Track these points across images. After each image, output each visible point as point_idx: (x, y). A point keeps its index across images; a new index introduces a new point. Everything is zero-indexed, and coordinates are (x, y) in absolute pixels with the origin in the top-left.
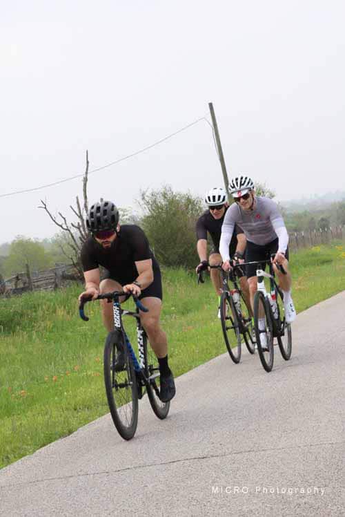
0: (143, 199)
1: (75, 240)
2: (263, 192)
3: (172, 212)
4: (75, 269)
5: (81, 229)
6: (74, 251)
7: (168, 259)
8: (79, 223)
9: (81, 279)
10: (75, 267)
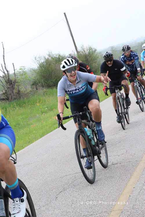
0: (36, 59)
1: (3, 83)
2: (92, 49)
3: (48, 64)
4: (4, 95)
5: (5, 78)
6: (3, 88)
7: (48, 84)
8: (3, 75)
9: (7, 100)
10: (4, 94)
